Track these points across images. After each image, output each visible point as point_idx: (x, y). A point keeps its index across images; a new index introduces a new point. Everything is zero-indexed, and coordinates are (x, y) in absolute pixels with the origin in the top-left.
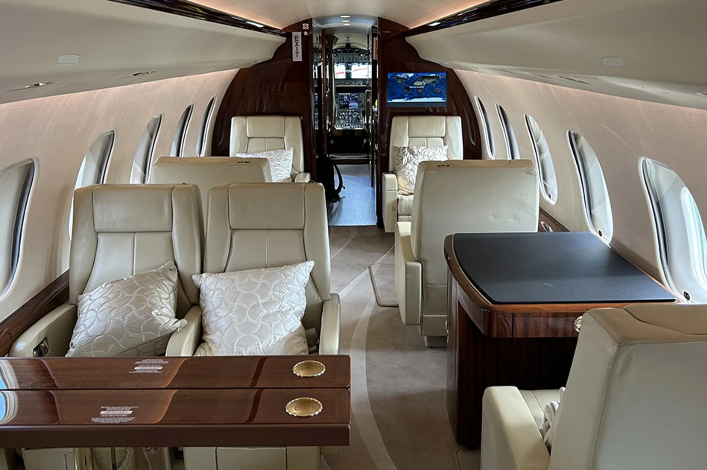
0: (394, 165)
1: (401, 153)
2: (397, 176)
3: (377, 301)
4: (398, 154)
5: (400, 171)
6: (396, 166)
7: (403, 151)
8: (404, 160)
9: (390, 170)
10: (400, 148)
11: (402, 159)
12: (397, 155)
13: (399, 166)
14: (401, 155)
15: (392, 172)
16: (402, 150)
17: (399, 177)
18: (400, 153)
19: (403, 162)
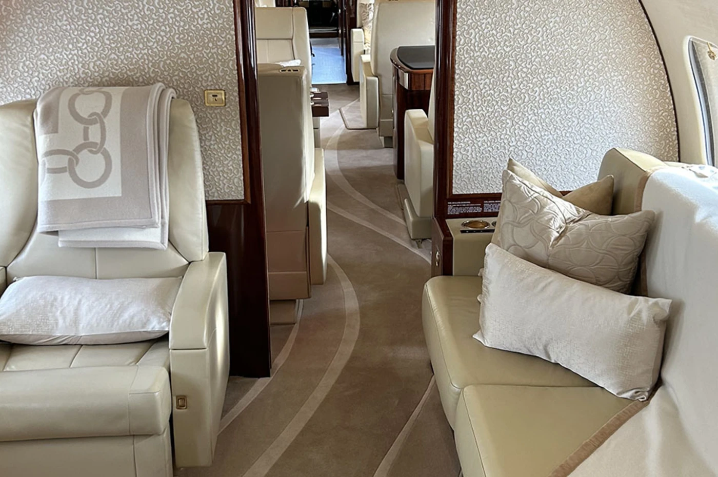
0: (361, 20)
1: (368, 9)
2: (364, 30)
3: (346, 127)
4: (365, 10)
5: (367, 26)
6: (363, 22)
7: (369, 8)
8: (370, 15)
9: (358, 26)
10: (366, 5)
11: (368, 15)
12: (364, 12)
13: (366, 21)
14: (368, 11)
15: (360, 28)
16: (369, 6)
17: (366, 31)
18: (366, 9)
19: (369, 18)
